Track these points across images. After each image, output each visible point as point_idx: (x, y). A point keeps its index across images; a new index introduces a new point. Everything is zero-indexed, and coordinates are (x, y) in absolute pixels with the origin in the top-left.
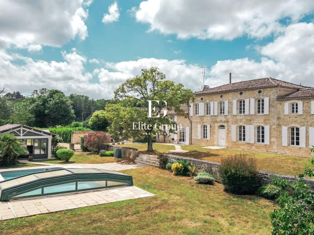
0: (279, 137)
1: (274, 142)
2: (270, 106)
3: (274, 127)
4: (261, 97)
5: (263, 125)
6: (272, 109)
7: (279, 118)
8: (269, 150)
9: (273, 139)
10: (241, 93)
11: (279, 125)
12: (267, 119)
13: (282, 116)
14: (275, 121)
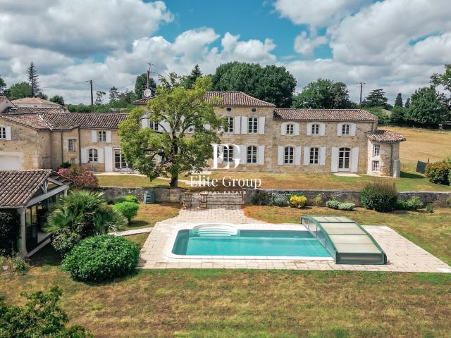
0: (275, 156)
1: (269, 162)
2: (266, 126)
3: (269, 147)
4: (256, 116)
5: (255, 145)
6: (268, 130)
7: (275, 138)
8: (263, 170)
9: (268, 159)
10: (229, 109)
11: (275, 145)
12: (262, 139)
13: (278, 136)
14: (271, 141)
